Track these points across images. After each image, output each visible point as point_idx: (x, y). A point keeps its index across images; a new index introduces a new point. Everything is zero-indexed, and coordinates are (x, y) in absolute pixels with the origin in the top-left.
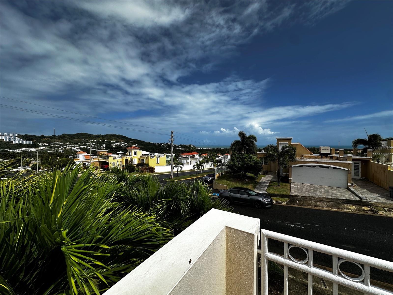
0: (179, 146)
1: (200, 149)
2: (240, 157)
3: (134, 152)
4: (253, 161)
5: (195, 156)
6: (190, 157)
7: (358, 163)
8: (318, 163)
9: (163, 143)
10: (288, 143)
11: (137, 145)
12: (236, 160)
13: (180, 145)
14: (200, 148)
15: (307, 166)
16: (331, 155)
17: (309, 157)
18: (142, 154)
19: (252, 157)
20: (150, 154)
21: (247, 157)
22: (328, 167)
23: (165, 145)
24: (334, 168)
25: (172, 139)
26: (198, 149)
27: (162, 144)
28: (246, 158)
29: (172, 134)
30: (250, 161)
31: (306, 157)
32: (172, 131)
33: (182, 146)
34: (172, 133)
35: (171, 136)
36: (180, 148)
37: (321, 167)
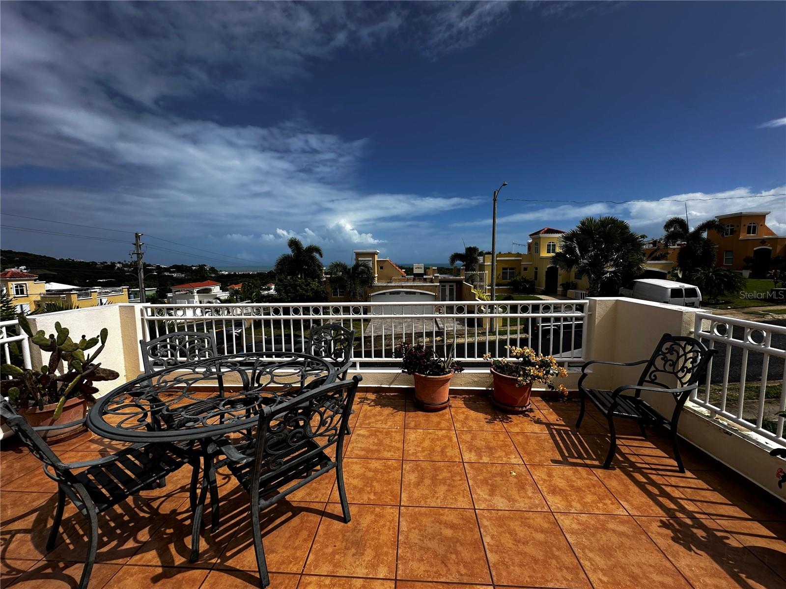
0: (171, 267)
1: (229, 275)
2: (290, 285)
3: (16, 287)
4: (312, 289)
5: (210, 290)
6: (198, 292)
7: (452, 286)
8: (402, 287)
9: (119, 263)
10: (371, 259)
11: (23, 267)
12: (284, 291)
13: (174, 266)
14: (227, 273)
15: (391, 293)
16: (425, 277)
17: (399, 279)
18: (47, 291)
19: (310, 283)
20: (74, 289)
21: (303, 283)
22: (414, 293)
23: (125, 266)
24: (421, 293)
25: (138, 250)
26: (223, 274)
27: (118, 265)
28: (300, 286)
29: (137, 240)
30: (306, 291)
31: (396, 280)
32: (137, 234)
33: (179, 268)
34: (136, 237)
35: (135, 244)
36: (174, 272)
37: (407, 293)
